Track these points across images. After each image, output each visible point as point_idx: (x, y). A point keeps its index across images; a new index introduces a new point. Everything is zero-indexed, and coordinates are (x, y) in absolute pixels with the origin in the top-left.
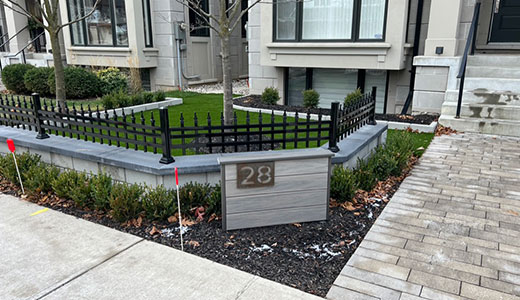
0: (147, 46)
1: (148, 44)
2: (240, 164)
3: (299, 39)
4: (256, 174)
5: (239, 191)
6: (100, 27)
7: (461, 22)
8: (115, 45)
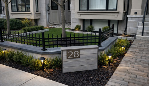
0: (37, 12)
1: (37, 11)
2: (68, 51)
3: (88, 9)
4: (74, 54)
5: (67, 59)
6: (22, 5)
7: (143, 4)
8: (26, 11)
